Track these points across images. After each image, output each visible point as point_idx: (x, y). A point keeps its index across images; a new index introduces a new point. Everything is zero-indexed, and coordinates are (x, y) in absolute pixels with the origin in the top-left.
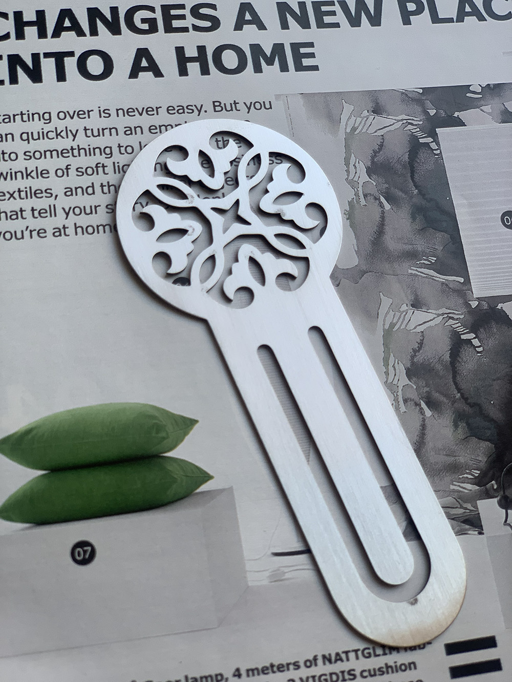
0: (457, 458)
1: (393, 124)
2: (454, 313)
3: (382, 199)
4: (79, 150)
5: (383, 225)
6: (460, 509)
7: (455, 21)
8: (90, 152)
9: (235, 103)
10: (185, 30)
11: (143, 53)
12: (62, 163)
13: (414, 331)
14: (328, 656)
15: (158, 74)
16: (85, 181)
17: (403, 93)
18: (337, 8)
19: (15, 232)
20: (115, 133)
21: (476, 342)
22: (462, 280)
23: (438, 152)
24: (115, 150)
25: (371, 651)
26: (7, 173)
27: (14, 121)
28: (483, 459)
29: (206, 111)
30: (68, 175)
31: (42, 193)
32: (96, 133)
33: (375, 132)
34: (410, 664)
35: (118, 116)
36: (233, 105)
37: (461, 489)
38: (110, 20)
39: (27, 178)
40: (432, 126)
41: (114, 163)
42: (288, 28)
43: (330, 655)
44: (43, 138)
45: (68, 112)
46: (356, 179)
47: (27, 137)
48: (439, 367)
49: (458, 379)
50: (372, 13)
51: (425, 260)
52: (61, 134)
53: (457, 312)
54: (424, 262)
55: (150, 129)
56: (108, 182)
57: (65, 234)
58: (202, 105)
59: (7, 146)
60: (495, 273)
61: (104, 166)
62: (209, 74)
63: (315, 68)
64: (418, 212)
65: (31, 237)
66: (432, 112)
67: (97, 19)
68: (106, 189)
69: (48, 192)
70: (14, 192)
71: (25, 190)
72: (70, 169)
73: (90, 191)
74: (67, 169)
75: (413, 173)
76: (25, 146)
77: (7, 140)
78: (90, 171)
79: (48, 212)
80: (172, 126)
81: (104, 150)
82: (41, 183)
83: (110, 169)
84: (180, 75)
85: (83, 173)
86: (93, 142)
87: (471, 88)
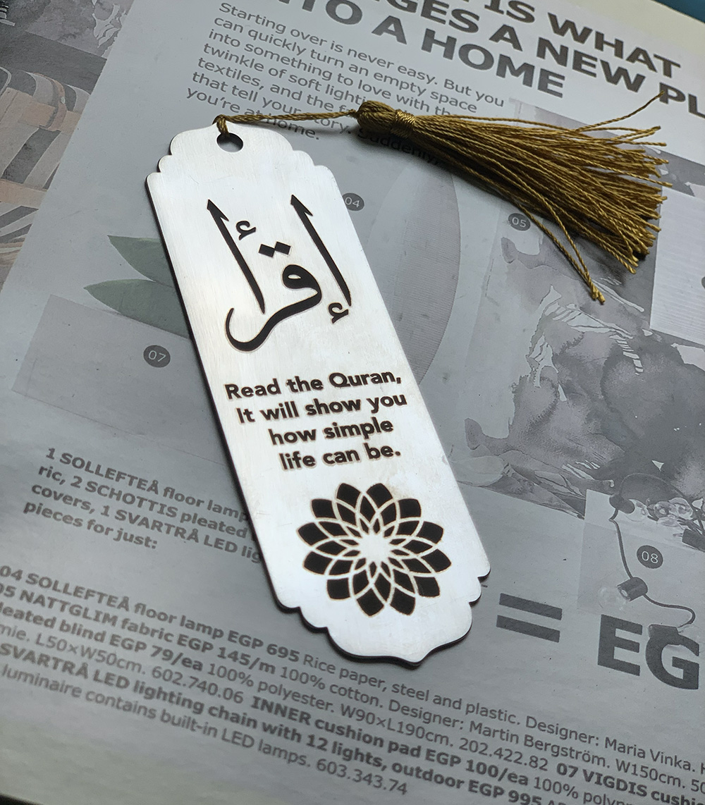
0: (580, 446)
4: (300, 63)
8: (309, 68)
9: (467, 88)
10: (443, 22)
11: (391, 20)
12: (279, 66)
15: (402, 39)
16: (295, 87)
18: (598, 64)
19: (210, 97)
20: (340, 65)
24: (335, 77)
26: (224, 52)
27: (249, 19)
28: (607, 457)
29: (436, 83)
30: (280, 77)
31: (250, 79)
32: (322, 57)
35: (349, 54)
36: (465, 90)
37: (573, 472)
39: (241, 63)
41: (329, 85)
44: (270, 42)
48: (590, 367)
50: (632, 81)
52: (289, 46)
55: (375, 75)
56: (316, 97)
58: (434, 78)
59: (233, 34)
61: (318, 84)
62: (451, 58)
65: (223, 107)
68: (312, 101)
69: (256, 82)
70: (224, 68)
71: (234, 71)
72: (284, 73)
73: (296, 96)
74: (282, 72)
76: (251, 41)
77: (235, 29)
78: (303, 82)
79: (249, 95)
80: (398, 81)
81: (324, 72)
82: (253, 73)
83: (323, 88)
84: (424, 48)
85: (296, 81)
86: (316, 63)
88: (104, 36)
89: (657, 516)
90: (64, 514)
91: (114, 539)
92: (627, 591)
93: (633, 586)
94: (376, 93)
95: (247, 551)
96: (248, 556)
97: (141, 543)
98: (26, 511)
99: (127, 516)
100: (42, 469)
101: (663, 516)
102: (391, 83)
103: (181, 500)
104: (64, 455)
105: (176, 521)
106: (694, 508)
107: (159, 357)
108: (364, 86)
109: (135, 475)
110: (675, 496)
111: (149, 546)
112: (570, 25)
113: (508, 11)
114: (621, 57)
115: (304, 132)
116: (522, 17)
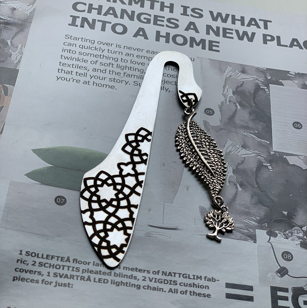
0: (250, 210)
1: (250, 78)
2: (262, 154)
3: (237, 104)
4: (103, 56)
5: (235, 114)
6: (246, 231)
7: (288, 46)
10: (163, 26)
11: (141, 29)
12: (95, 59)
13: (241, 156)
14: (165, 272)
15: (146, 38)
16: (102, 68)
17: (257, 68)
18: (234, 32)
19: (67, 78)
20: (121, 54)
21: (270, 167)
22: (269, 143)
23: (269, 93)
24: (119, 60)
25: (188, 276)
26: (70, 57)
27: (78, 40)
28: (262, 213)
30: (96, 64)
31: (83, 67)
32: (113, 52)
33: (241, 79)
34: (206, 286)
35: (124, 48)
38: (130, 15)
39: (78, 61)
40: (267, 83)
41: (117, 64)
42: (209, 34)
43: (166, 272)
44: (89, 49)
45: (103, 42)
47: (83, 47)
48: (249, 173)
49: (258, 179)
50: (250, 36)
51: (252, 131)
52: (97, 49)
53: (263, 154)
55: (137, 56)
56: (113, 70)
57: (88, 84)
59: (72, 48)
60: (285, 144)
61: (112, 64)
62: (169, 43)
63: (218, 51)
64: (252, 112)
65: (73, 82)
66: (269, 78)
67: (125, 14)
68: (111, 73)
69: (85, 68)
70: (71, 65)
71: (75, 65)
73: (104, 71)
74: (96, 62)
75: (254, 98)
76: (80, 50)
77: (73, 46)
78: (106, 65)
79: (83, 74)
80: (147, 57)
81: (115, 59)
82: (83, 64)
83: (115, 66)
84: (156, 40)
85: (103, 65)
86: (111, 55)
87: (290, 73)
88: (16, 59)
89: (288, 237)
90: (31, 279)
91: (54, 286)
92: (280, 273)
93: (282, 271)
94: (139, 64)
95: (113, 282)
96: (114, 284)
97: (66, 286)
98: (14, 280)
99: (58, 275)
100: (18, 260)
101: (290, 237)
102: (144, 59)
103: (81, 264)
104: (27, 252)
105: (80, 274)
106: (303, 231)
107: (61, 200)
108: (133, 62)
109: (59, 256)
110: (294, 226)
111: (70, 287)
112: (219, 14)
113: (191, 14)
114: (244, 26)
115: (110, 87)
116: (198, 16)
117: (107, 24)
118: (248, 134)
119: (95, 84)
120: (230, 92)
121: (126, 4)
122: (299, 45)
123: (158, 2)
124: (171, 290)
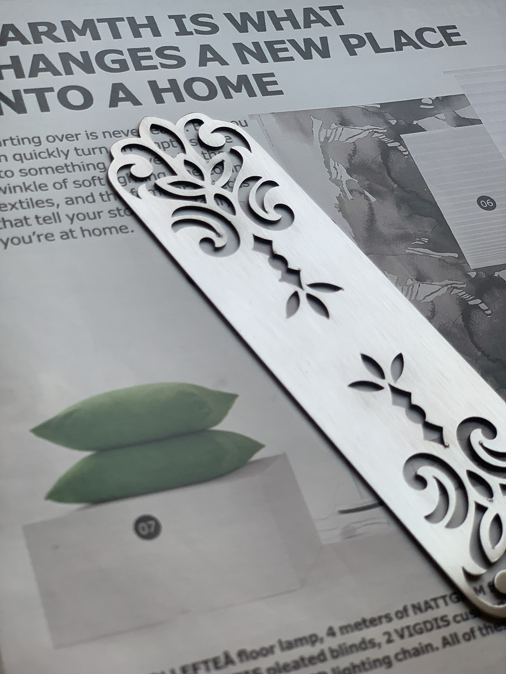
1: (361, 133)
2: (456, 283)
3: (367, 193)
4: (73, 166)
5: (373, 214)
7: (395, 50)
8: (84, 167)
10: (155, 67)
11: (117, 88)
12: (59, 177)
13: (424, 301)
14: (417, 605)
15: (136, 102)
16: (84, 192)
17: (363, 108)
18: (288, 45)
19: (23, 237)
21: (483, 306)
22: (457, 255)
23: (407, 153)
26: (6, 188)
27: (5, 145)
30: (66, 187)
31: (43, 202)
32: (86, 152)
33: (347, 140)
35: (105, 137)
38: (82, 62)
39: (26, 191)
40: (396, 133)
42: (248, 63)
43: (419, 604)
44: (36, 158)
46: (339, 178)
47: (21, 158)
48: (455, 330)
49: (476, 339)
50: (320, 47)
51: (418, 241)
52: (54, 154)
53: (459, 283)
54: (418, 242)
57: (73, 237)
59: (3, 166)
60: (484, 247)
61: (99, 179)
62: (183, 101)
63: (280, 93)
64: (400, 202)
66: (394, 122)
67: (70, 62)
68: (105, 197)
69: (49, 202)
70: (16, 203)
71: (26, 201)
72: (67, 182)
73: (90, 199)
74: (64, 181)
75: (388, 171)
76: (20, 165)
78: (87, 183)
79: (53, 218)
80: (158, 143)
82: (41, 195)
84: (157, 102)
85: (81, 186)
86: (86, 160)
87: (422, 101)
103: (258, 657)
107: (149, 526)
109: (206, 659)
112: (245, 16)
113: (195, 29)
114: (300, 28)
115: (119, 231)
116: (208, 29)
117: (46, 94)
118: (415, 249)
119: (86, 233)
120: (341, 172)
121: (63, 41)
122: (410, 42)
123: (122, 19)
124: (446, 642)
